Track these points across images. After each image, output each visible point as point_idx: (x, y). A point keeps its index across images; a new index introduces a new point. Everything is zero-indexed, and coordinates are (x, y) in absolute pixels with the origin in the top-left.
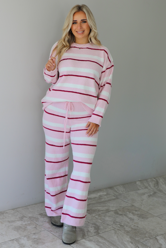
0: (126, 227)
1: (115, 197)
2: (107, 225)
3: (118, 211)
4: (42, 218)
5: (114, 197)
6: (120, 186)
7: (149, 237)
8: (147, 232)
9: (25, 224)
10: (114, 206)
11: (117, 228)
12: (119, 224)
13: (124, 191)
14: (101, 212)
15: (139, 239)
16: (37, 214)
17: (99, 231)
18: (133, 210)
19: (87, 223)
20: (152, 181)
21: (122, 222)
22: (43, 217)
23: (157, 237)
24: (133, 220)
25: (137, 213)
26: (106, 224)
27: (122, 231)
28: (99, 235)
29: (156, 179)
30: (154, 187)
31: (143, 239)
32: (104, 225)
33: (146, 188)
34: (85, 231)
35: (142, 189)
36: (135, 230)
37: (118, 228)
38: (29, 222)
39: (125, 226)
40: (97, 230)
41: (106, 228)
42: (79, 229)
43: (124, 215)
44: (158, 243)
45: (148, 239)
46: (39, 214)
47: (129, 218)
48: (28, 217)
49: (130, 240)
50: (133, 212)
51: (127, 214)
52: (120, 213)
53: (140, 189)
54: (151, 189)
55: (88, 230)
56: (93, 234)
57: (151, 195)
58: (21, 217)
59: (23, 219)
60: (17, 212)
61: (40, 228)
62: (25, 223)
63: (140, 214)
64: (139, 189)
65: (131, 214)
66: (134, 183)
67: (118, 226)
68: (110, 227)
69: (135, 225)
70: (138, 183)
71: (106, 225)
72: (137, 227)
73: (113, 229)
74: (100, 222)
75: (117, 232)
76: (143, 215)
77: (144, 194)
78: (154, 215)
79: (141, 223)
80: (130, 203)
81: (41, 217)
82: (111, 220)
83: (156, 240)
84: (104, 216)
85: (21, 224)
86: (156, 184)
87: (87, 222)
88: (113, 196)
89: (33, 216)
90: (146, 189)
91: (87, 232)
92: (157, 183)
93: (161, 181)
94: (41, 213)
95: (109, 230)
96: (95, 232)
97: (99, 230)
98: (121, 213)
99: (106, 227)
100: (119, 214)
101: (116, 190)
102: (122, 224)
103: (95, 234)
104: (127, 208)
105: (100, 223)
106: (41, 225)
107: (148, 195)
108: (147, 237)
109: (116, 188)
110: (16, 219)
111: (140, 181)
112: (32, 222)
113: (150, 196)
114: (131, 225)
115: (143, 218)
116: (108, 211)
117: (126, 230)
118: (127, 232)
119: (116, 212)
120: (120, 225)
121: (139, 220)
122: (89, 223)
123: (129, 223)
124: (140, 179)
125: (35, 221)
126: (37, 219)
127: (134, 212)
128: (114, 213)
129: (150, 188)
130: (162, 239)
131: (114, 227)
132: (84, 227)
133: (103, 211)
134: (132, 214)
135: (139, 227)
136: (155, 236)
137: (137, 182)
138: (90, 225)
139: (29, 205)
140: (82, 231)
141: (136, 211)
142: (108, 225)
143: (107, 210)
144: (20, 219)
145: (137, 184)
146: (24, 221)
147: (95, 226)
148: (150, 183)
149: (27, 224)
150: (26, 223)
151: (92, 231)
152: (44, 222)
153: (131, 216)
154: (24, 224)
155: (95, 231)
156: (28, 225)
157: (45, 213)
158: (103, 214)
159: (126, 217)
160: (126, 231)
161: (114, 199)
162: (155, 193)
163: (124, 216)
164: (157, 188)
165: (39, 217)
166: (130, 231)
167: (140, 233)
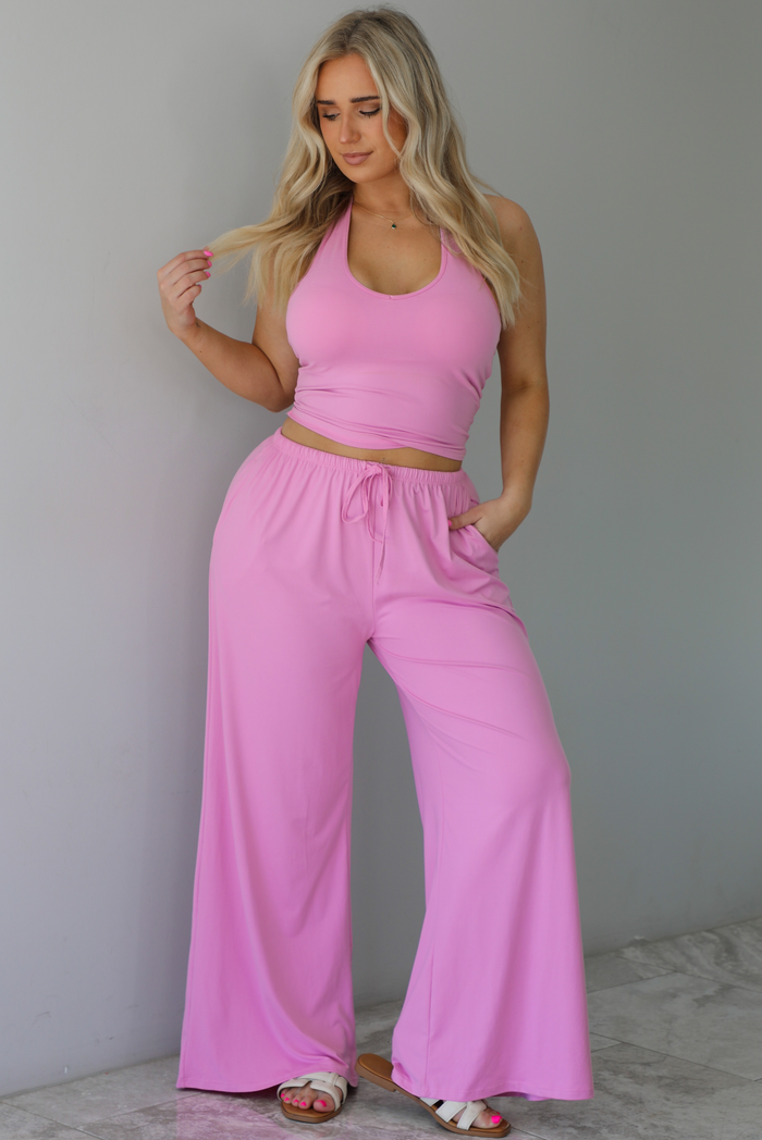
0: (611, 1131)
4: (159, 1127)
12: (571, 1122)
16: (128, 1111)
18: (633, 1063)
19: (401, 1131)
20: (700, 942)
21: (582, 1113)
22: (165, 1122)
24: (641, 1102)
25: (650, 1072)
29: (719, 935)
30: (717, 964)
33: (675, 971)
35: (660, 976)
39: (604, 1131)
46: (142, 1111)
47: (618, 1097)
48: (81, 1128)
50: (631, 1072)
51: (605, 1080)
53: (648, 979)
54: (704, 976)
57: (707, 998)
58: (44, 1132)
59: (52, 1136)
60: (20, 1112)
63: (669, 1078)
64: (641, 979)
65: (621, 1078)
66: (613, 954)
67: (570, 1133)
69: (655, 1122)
70: (630, 953)
72: (667, 1129)
76: (686, 1079)
77: (674, 996)
78: (742, 1075)
79: (685, 1114)
80: (609, 1035)
81: (151, 1122)
82: (526, 1109)
86: (724, 955)
87: (402, 1125)
89: (108, 1120)
90: (679, 975)
92: (730, 949)
93: (746, 940)
94: (148, 1106)
102: (589, 1125)
104: (600, 1058)
107: (696, 1000)
111: (642, 943)
113: (702, 1002)
114: (635, 1124)
115: (688, 1091)
121: (668, 1100)
123: (621, 1117)
124: (637, 938)
126: (132, 1130)
127: (639, 1069)
129: (696, 970)
134: (630, 1078)
135: (676, 1132)
137: (626, 950)
139: (81, 1078)
141: (647, 1064)
144: (41, 1138)
145: (625, 957)
148: (695, 952)
153: (624, 1086)
159: (601, 1092)
162: (726, 989)
164: (730, 967)
165: (141, 1124)
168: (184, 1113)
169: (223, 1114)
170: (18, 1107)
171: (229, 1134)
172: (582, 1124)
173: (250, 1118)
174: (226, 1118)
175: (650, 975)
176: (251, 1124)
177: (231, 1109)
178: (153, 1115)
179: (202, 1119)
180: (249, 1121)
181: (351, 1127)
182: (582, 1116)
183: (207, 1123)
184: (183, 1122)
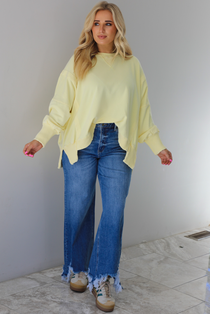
0: (134, 304)
4: (16, 300)
8: (162, 310)
11: (121, 307)
12: (123, 301)
13: (124, 258)
16: (8, 295)
17: (98, 312)
18: (140, 282)
19: (79, 303)
20: (160, 243)
22: (18, 299)
24: (142, 295)
25: (145, 285)
27: (129, 310)
29: (165, 240)
30: (165, 250)
33: (153, 252)
35: (149, 254)
36: (146, 307)
37: (122, 307)
39: (132, 304)
40: (94, 311)
42: (70, 311)
43: (129, 289)
46: (12, 295)
47: (136, 293)
50: (140, 285)
51: (133, 288)
53: (146, 255)
54: (161, 254)
55: (83, 312)
63: (149, 287)
64: (144, 255)
65: (137, 287)
66: (137, 246)
67: (123, 304)
69: (145, 301)
70: (142, 246)
72: (148, 303)
75: (122, 312)
76: (154, 287)
77: (152, 260)
78: (168, 286)
79: (153, 299)
80: (135, 273)
81: (14, 299)
86: (167, 247)
87: (80, 301)
89: (2, 298)
92: (168, 245)
93: (173, 242)
98: (125, 287)
102: (128, 302)
104: (132, 280)
106: (15, 310)
107: (158, 262)
111: (145, 243)
112: (3, 306)
113: (160, 262)
114: (140, 302)
115: (154, 292)
117: (133, 308)
118: (135, 312)
120: (125, 303)
121: (149, 294)
122: (82, 302)
123: (136, 299)
124: (144, 241)
125: (6, 305)
126: (9, 301)
127: (142, 284)
129: (159, 252)
132: (77, 308)
134: (140, 287)
135: (150, 304)
137: (140, 245)
138: (84, 306)
141: (144, 283)
145: (140, 247)
147: (91, 306)
148: (159, 246)
151: (87, 313)
152: (20, 305)
153: (138, 289)
155: (91, 312)
157: (19, 293)
159: (132, 292)
160: (133, 309)
162: (166, 258)
163: (129, 290)
164: (168, 251)
165: (12, 299)
166: (139, 310)
167: (153, 311)
168: (23, 296)
169: (33, 297)
171: (34, 303)
172: (126, 302)
173: (40, 298)
174: (34, 298)
175: (146, 253)
176: (40, 300)
177: (35, 295)
178: (15, 297)
179: (27, 298)
180: (39, 299)
181: (66, 302)
182: (126, 299)
183: (29, 300)
184: (22, 299)
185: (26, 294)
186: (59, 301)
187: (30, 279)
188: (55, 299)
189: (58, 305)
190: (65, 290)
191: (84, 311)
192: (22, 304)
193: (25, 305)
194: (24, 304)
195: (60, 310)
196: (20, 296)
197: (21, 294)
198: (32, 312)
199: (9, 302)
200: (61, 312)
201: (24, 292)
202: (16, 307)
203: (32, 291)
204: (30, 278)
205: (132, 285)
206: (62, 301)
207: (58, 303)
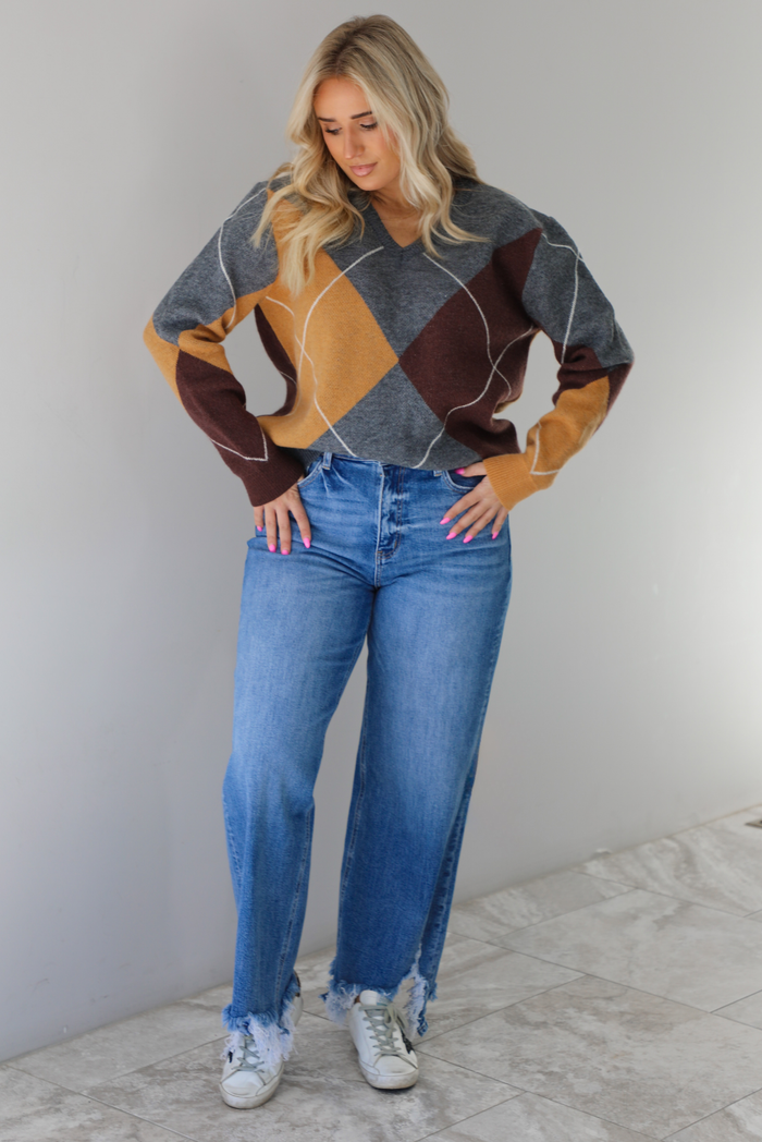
0: (576, 1076)
1: (495, 948)
2: (481, 1081)
3: (523, 1008)
4: (158, 1088)
5: (490, 949)
6: (511, 895)
7: (696, 1114)
8: (680, 1090)
9: (77, 1124)
10: (497, 989)
11: (532, 1089)
12: (539, 1068)
13: (531, 914)
14: (442, 1023)
15: (646, 1124)
16: (127, 1072)
17: (450, 1113)
18: (596, 998)
22: (163, 1083)
23: (732, 1107)
24: (604, 1042)
25: (613, 1008)
26: (474, 1077)
27: (561, 1100)
28: (454, 1128)
29: (679, 842)
30: (677, 878)
31: (668, 1125)
32: (467, 1080)
33: (637, 888)
34: (380, 1122)
35: (622, 894)
36: (622, 1086)
37: (537, 1088)
38: (96, 1116)
39: (570, 1075)
40: (436, 1111)
41: (479, 1097)
43: (557, 1024)
44: (741, 1132)
45: (692, 1120)
46: (140, 1071)
47: (583, 1037)
48: (85, 1093)
49: (604, 1135)
50: (594, 1008)
51: (570, 1018)
52: (535, 1017)
53: (611, 898)
54: (664, 892)
55: (397, 1116)
56: (421, 1130)
57: (667, 919)
58: (51, 1098)
59: (60, 1103)
60: (26, 1076)
61: (155, 1135)
62: (74, 1120)
63: (630, 1014)
64: (604, 899)
65: (585, 1015)
66: (576, 869)
67: (538, 1080)
68: (497, 1089)
69: (617, 1064)
70: (594, 867)
71: (479, 1083)
72: (629, 1070)
73: (517, 1093)
74: (444, 1072)
75: (537, 1108)
76: (646, 1013)
77: (635, 917)
78: (698, 1006)
79: (645, 1053)
80: (573, 967)
81: (150, 1083)
82: (498, 1054)
83: (730, 1123)
84: (459, 1042)
85: (60, 1130)
86: (684, 866)
88: (487, 945)
89: (109, 1083)
90: (640, 892)
91: (391, 1123)
92: (688, 859)
93: (704, 846)
94: (145, 1065)
95: (497, 1102)
96: (430, 1121)
97: (448, 1107)
98: (541, 1019)
99: (479, 1092)
100: (528, 1023)
101: (495, 912)
102: (556, 1069)
103: (434, 1129)
104: (565, 993)
105: (447, 1076)
106: (157, 1121)
107: (656, 922)
108: (682, 1114)
109: (494, 906)
110: (28, 1111)
111: (605, 855)
112: (111, 1110)
113: (662, 923)
114: (599, 1067)
115: (647, 1029)
116: (472, 1014)
117: (576, 1091)
118: (585, 1103)
119: (513, 1016)
120: (545, 1074)
121: (629, 1038)
123: (586, 1059)
124: (600, 850)
125: (123, 1106)
126: (133, 1093)
127: (602, 1004)
128: (507, 1022)
129: (656, 885)
130: (755, 1112)
131: (516, 1084)
132: (374, 1104)
133: (448, 1018)
134: (594, 1015)
135: (637, 1074)
136: (719, 1106)
137: (589, 865)
140: (365, 1121)
141: (610, 999)
142: (486, 1078)
143: (468, 1010)
144: (49, 1105)
145: (591, 871)
146: (71, 1114)
147: (424, 1092)
148: (655, 864)
149: (88, 1123)
150: (82, 1118)
151: (413, 1118)
152: (171, 1104)
153: (589, 1024)
154: (72, 1125)
155: (427, 1115)
156: (95, 1128)
157: (164, 1063)
158: (451, 1033)
159: (567, 1033)
160: (577, 1095)
161: (492, 958)
162: (685, 906)
163: (556, 1029)
164: (689, 881)
165: (140, 1087)
166: (597, 1097)
167: (646, 1097)
168: (180, 1072)
169: (215, 1071)
170: (24, 1071)
172: (550, 1069)
175: (612, 894)
178: (151, 1075)
179: (197, 1078)
181: (336, 1082)
182: (550, 1060)
183: (201, 1082)
184: (179, 1082)
185: (191, 1064)
186: (309, 1083)
187: (204, 1011)
188: (295, 1074)
189: (309, 1096)
190: (329, 1040)
191: (400, 1112)
192: (177, 1101)
193: (190, 1102)
194: (187, 1098)
195: (315, 1112)
196: (171, 1073)
197: (175, 1066)
198: (216, 1124)
199: (133, 1096)
200: (319, 1119)
201: (182, 1057)
202: (157, 1111)
203: (212, 1052)
204: (200, 1006)
205: (567, 1010)
206: (322, 1080)
207: (307, 1089)
